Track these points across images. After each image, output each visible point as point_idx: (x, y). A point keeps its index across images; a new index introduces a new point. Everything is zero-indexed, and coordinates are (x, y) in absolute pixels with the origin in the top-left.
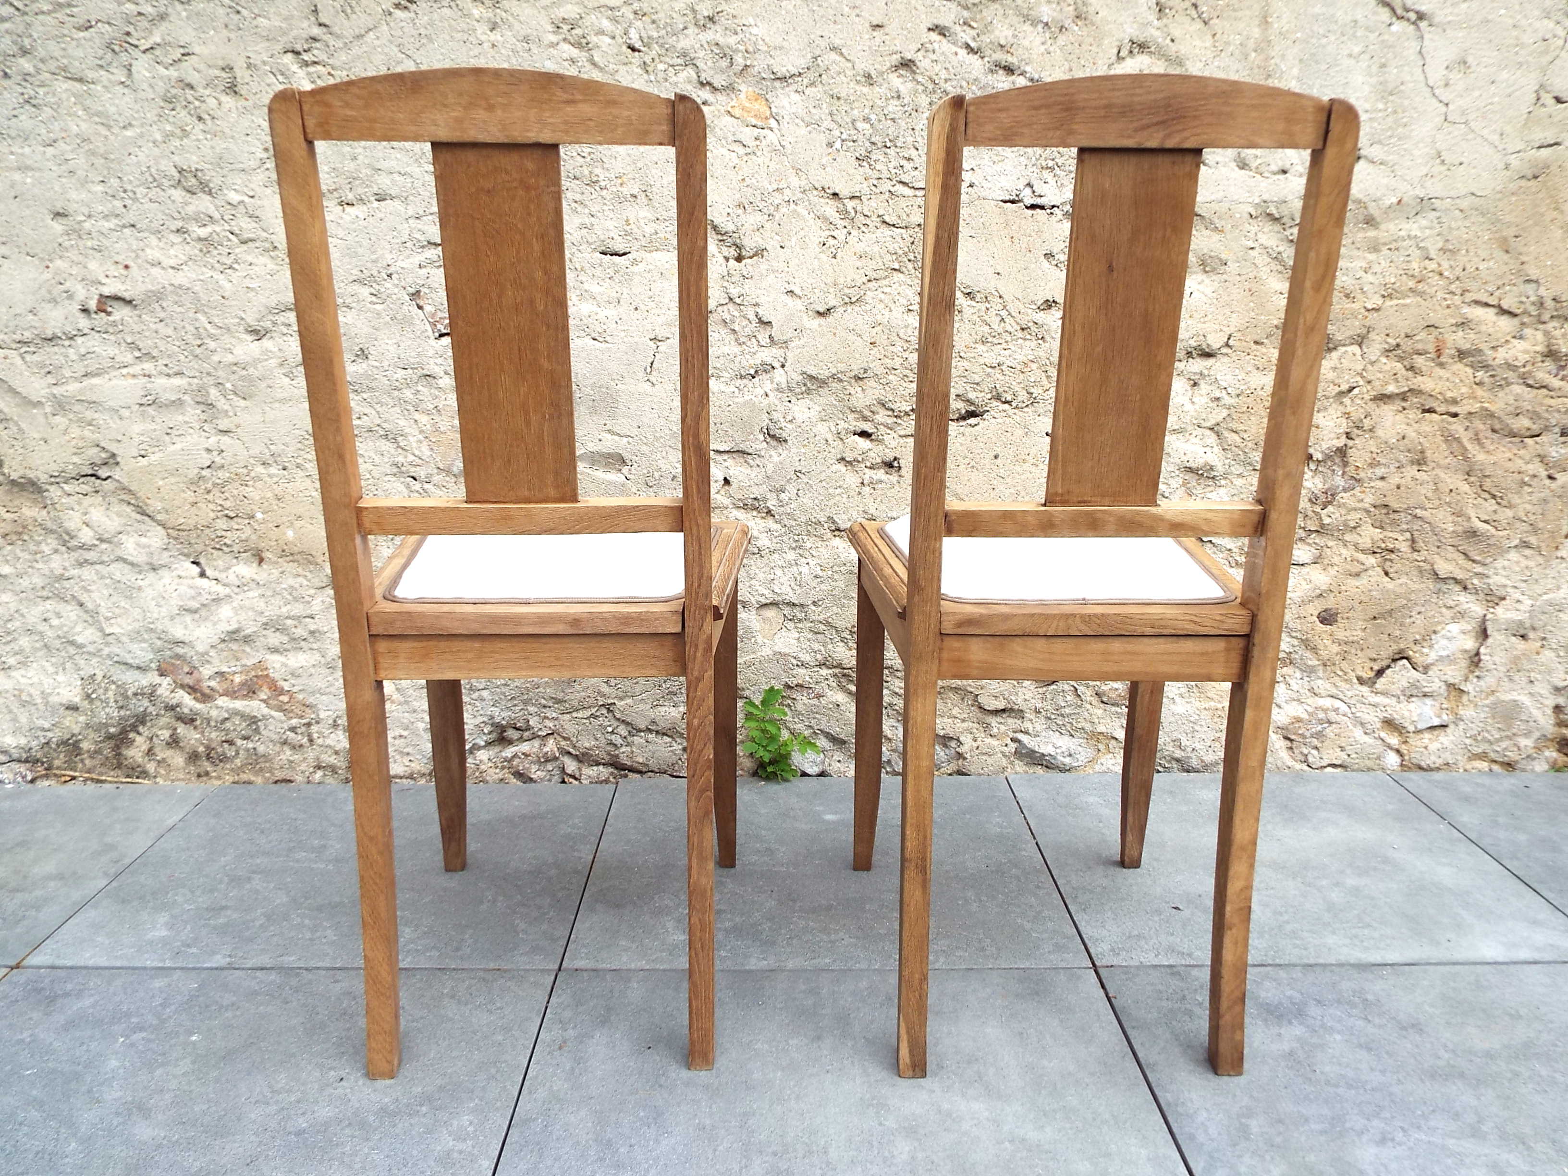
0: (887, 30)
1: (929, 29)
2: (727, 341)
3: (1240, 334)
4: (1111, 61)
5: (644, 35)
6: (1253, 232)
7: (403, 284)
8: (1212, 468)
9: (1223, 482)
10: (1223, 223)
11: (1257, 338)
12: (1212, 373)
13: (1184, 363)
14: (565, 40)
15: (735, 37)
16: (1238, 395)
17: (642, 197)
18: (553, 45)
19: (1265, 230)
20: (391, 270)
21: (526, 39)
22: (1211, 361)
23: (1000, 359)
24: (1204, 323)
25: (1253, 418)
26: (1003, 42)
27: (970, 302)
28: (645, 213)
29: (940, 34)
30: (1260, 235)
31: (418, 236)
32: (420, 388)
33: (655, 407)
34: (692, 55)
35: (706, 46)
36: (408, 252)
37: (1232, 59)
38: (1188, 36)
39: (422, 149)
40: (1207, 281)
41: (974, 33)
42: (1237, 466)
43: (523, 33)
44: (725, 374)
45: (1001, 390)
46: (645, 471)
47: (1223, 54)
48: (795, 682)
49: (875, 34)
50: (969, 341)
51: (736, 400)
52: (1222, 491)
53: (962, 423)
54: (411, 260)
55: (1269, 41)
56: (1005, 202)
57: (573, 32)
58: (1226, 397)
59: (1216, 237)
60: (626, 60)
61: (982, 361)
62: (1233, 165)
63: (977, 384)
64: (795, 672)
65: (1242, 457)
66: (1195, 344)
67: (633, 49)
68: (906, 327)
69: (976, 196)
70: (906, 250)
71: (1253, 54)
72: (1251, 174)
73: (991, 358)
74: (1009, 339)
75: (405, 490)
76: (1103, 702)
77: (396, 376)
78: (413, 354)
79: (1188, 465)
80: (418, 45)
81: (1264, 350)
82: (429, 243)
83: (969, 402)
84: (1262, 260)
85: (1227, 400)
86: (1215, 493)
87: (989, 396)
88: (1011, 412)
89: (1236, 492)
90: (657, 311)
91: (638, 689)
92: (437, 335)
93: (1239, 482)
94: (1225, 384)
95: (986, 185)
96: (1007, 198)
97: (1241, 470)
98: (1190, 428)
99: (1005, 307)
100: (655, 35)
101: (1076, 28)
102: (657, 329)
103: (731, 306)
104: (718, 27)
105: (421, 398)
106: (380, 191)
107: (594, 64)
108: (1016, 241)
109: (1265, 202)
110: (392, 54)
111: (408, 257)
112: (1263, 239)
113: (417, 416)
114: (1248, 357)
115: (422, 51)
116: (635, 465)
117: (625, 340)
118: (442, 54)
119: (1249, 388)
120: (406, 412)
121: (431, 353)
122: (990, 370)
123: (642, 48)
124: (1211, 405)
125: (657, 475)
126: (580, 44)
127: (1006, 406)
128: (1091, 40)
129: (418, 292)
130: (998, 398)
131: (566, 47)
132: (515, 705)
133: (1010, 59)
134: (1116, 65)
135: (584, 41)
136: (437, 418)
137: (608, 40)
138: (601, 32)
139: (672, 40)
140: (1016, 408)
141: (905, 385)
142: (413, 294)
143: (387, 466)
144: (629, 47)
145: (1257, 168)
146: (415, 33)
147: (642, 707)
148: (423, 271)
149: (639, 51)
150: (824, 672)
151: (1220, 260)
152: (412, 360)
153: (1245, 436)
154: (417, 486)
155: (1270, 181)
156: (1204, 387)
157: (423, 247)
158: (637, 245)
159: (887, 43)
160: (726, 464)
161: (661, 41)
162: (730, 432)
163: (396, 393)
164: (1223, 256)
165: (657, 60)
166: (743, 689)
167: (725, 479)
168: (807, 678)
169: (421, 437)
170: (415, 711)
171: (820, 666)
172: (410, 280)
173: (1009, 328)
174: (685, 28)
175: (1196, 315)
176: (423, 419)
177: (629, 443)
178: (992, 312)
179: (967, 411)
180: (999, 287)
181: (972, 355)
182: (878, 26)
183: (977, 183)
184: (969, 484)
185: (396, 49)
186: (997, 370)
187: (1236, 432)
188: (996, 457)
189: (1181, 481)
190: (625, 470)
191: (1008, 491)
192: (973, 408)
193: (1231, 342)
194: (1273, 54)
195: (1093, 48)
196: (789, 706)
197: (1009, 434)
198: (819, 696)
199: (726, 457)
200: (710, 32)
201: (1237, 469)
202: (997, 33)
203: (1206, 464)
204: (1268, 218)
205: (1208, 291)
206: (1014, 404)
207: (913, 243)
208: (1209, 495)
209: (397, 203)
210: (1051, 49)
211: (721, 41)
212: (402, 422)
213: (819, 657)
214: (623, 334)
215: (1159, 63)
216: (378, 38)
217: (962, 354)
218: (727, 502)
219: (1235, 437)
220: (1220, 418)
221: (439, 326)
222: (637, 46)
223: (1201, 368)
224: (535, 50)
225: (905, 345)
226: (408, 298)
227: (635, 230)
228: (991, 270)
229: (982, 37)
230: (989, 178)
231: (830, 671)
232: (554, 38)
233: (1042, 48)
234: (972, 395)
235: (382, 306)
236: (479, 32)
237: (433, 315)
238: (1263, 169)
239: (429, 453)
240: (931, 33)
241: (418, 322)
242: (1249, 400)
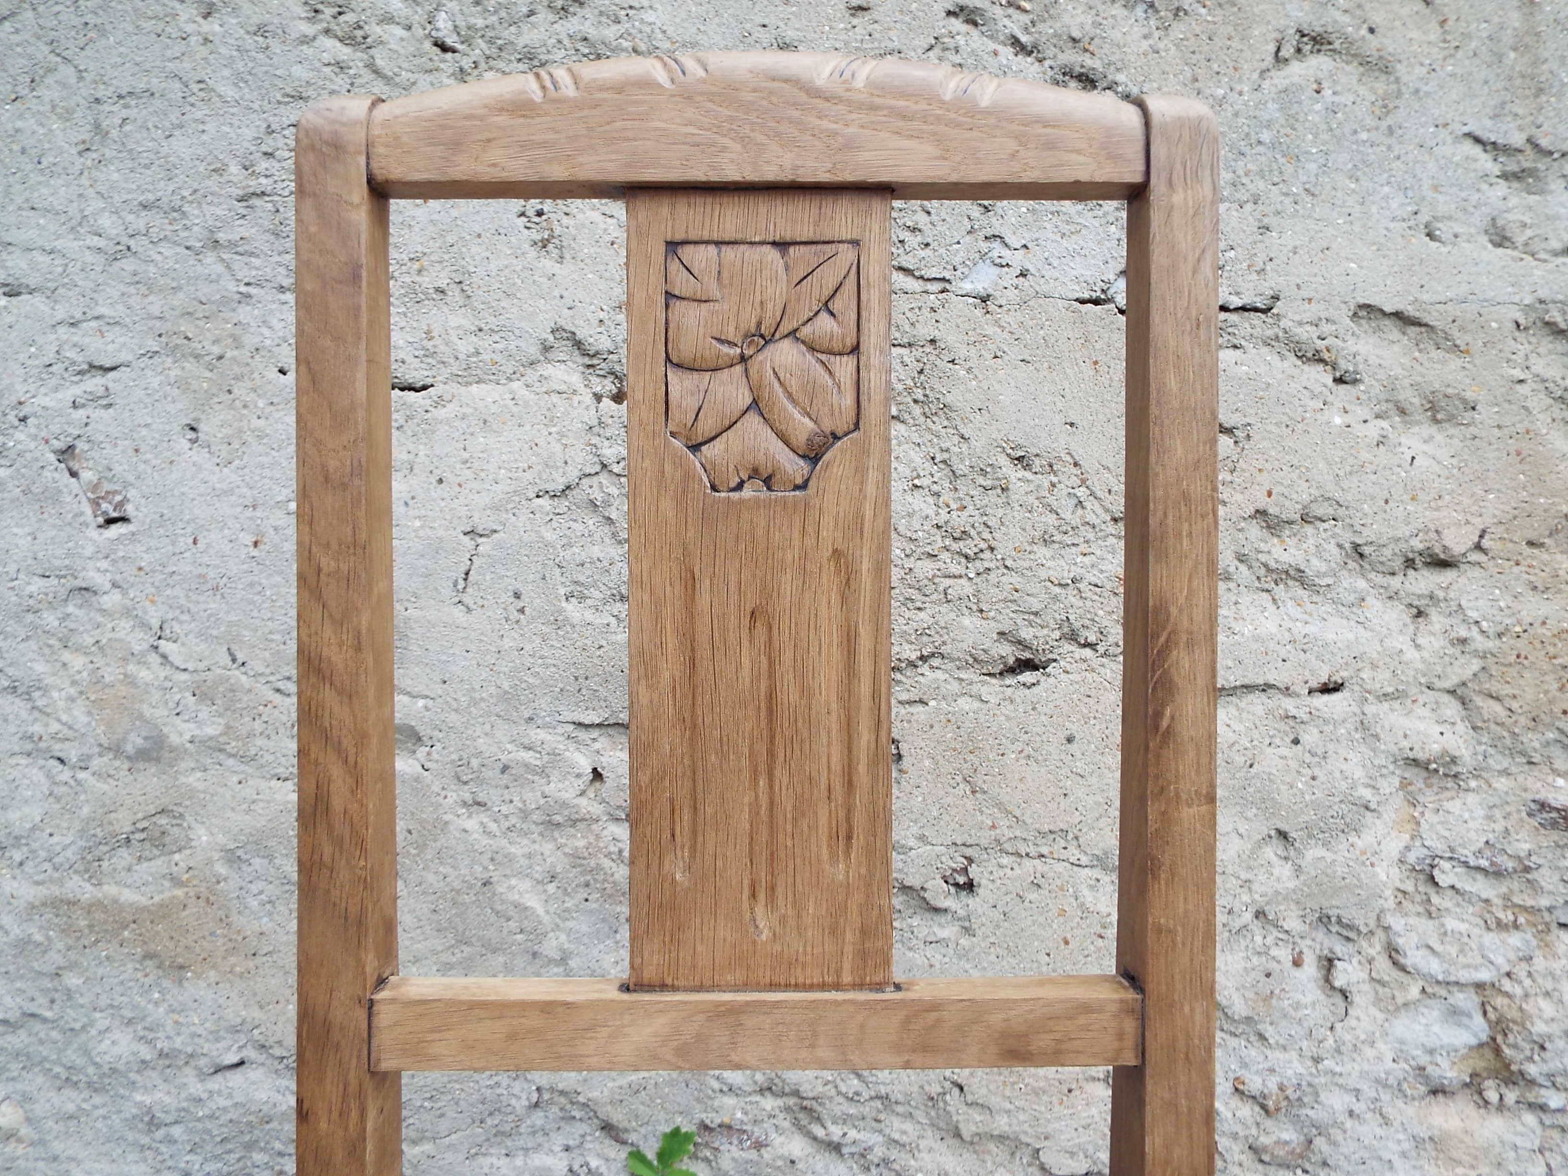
0: (874, 14)
1: (949, 13)
2: (597, 537)
3: (1501, 528)
4: (1264, 65)
5: (461, 24)
6: (1521, 354)
7: (43, 434)
8: (1454, 760)
9: (1473, 784)
10: (1468, 338)
11: (1532, 536)
12: (1452, 595)
13: (1399, 578)
14: (327, 31)
15: (615, 27)
16: (1500, 635)
17: (454, 293)
18: (306, 40)
19: (1541, 350)
20: (25, 411)
21: (261, 30)
22: (1449, 575)
23: (1076, 571)
24: (1437, 509)
25: (1527, 675)
26: (1076, 34)
27: (1022, 473)
28: (460, 320)
29: (967, 21)
30: (1533, 359)
31: (71, 354)
32: (71, 609)
33: (472, 647)
34: (544, 57)
35: (566, 41)
36: (54, 381)
37: (1477, 61)
38: (1398, 23)
39: (82, 211)
40: (1439, 437)
41: (1025, 19)
42: (1499, 757)
43: (256, 20)
44: (596, 594)
45: (1077, 625)
46: (455, 757)
47: (1460, 54)
48: (718, 1121)
49: (855, 21)
50: (1021, 539)
51: (613, 638)
52: (1471, 798)
53: (1010, 680)
54: (59, 395)
55: (1538, 34)
56: (1083, 302)
57: (342, 18)
58: (1479, 638)
59: (1455, 362)
60: (430, 65)
61: (1043, 574)
62: (1484, 239)
63: (1036, 614)
64: (716, 1103)
65: (1508, 742)
66: (1421, 546)
67: (444, 48)
68: (910, 515)
69: (1031, 292)
70: (910, 383)
71: (1512, 55)
72: (1516, 253)
73: (1060, 569)
74: (1091, 536)
75: (43, 780)
76: (1261, 1161)
77: (33, 588)
78: (59, 552)
79: (1411, 755)
80: (82, 41)
81: (1546, 557)
82: (92, 366)
83: (1020, 643)
84: (1538, 402)
85: (1480, 643)
86: (1458, 803)
87: (1057, 634)
88: (1096, 662)
89: (1496, 800)
90: (475, 485)
91: (444, 1126)
92: (101, 520)
93: (1502, 784)
94: (1473, 615)
95: (1049, 273)
96: (1086, 295)
97: (1505, 763)
98: (1413, 691)
99: (1083, 481)
100: (480, 23)
101: (1203, 11)
102: (476, 516)
103: (604, 478)
104: (586, 12)
105: (72, 626)
106: (10, 280)
107: (376, 72)
108: (1103, 369)
109: (1541, 302)
110: (40, 56)
111: (56, 389)
112: (1539, 366)
113: (66, 656)
114: (1516, 569)
115: (88, 52)
116: (438, 746)
117: (421, 533)
118: (120, 55)
119: (1519, 623)
120: (47, 651)
121: (89, 551)
122: (1058, 590)
123: (458, 46)
124: (1450, 651)
125: (475, 763)
126: (353, 38)
127: (1088, 652)
128: (1230, 29)
129: (71, 448)
130: (1072, 637)
131: (329, 43)
132: (229, 1152)
133: (1089, 62)
134: (1273, 73)
135: (359, 33)
136: (99, 661)
137: (399, 32)
138: (388, 19)
139: (509, 33)
140: (1105, 655)
141: (908, 614)
142: (63, 452)
143: (15, 739)
144: (436, 44)
145: (1526, 244)
146: (77, 21)
147: (449, 1157)
148: (81, 413)
149: (454, 51)
150: (769, 1103)
151: (1464, 401)
152: (57, 563)
153: (1515, 705)
154: (65, 774)
155: (1550, 266)
156: (1437, 620)
157: (80, 373)
158: (445, 372)
159: (876, 35)
160: (597, 746)
161: (492, 34)
162: (603, 692)
163: (30, 617)
164: (1469, 395)
165: (483, 65)
166: (626, 1130)
167: (595, 770)
168: (739, 1115)
169: (73, 691)
170: (55, 1159)
171: (761, 1091)
172: (55, 428)
173: (1091, 518)
174: (531, 13)
175: (1422, 496)
176: (77, 662)
177: (427, 708)
178: (1062, 491)
179: (1018, 660)
180: (1073, 447)
181: (1026, 564)
182: (861, 8)
183: (1032, 270)
184: (1021, 786)
185: (46, 49)
186: (1071, 591)
187: (1497, 699)
188: (1070, 740)
189: (1396, 782)
190: (422, 751)
191: (1091, 800)
192: (1027, 655)
193: (1486, 543)
194: (1546, 54)
195: (1235, 44)
196: (707, 1160)
197: (1092, 701)
198: (759, 1146)
199: (595, 733)
200: (574, 20)
201: (1498, 762)
202: (1066, 19)
203: (1445, 753)
204: (1546, 330)
205: (1443, 454)
206: (1101, 649)
207: (921, 372)
208: (1447, 805)
209: (38, 300)
210: (1161, 45)
211: (592, 33)
212: (40, 668)
213: (759, 1077)
214: (418, 523)
215: (1348, 68)
216: (17, 31)
217: (1009, 563)
218: (597, 809)
219: (1497, 708)
220: (1468, 674)
221: (105, 506)
222: (449, 41)
223: (1432, 587)
224: (276, 47)
225: (909, 547)
226: (52, 457)
227: (442, 348)
228: (1059, 419)
229: (1040, 27)
230: (1055, 263)
231: (780, 1102)
232: (309, 29)
233: (1145, 45)
234: (1026, 633)
235: (9, 471)
236: (183, 17)
237: (95, 487)
238: (1536, 246)
239: (84, 719)
240: (953, 20)
241: (68, 499)
242: (1521, 644)
